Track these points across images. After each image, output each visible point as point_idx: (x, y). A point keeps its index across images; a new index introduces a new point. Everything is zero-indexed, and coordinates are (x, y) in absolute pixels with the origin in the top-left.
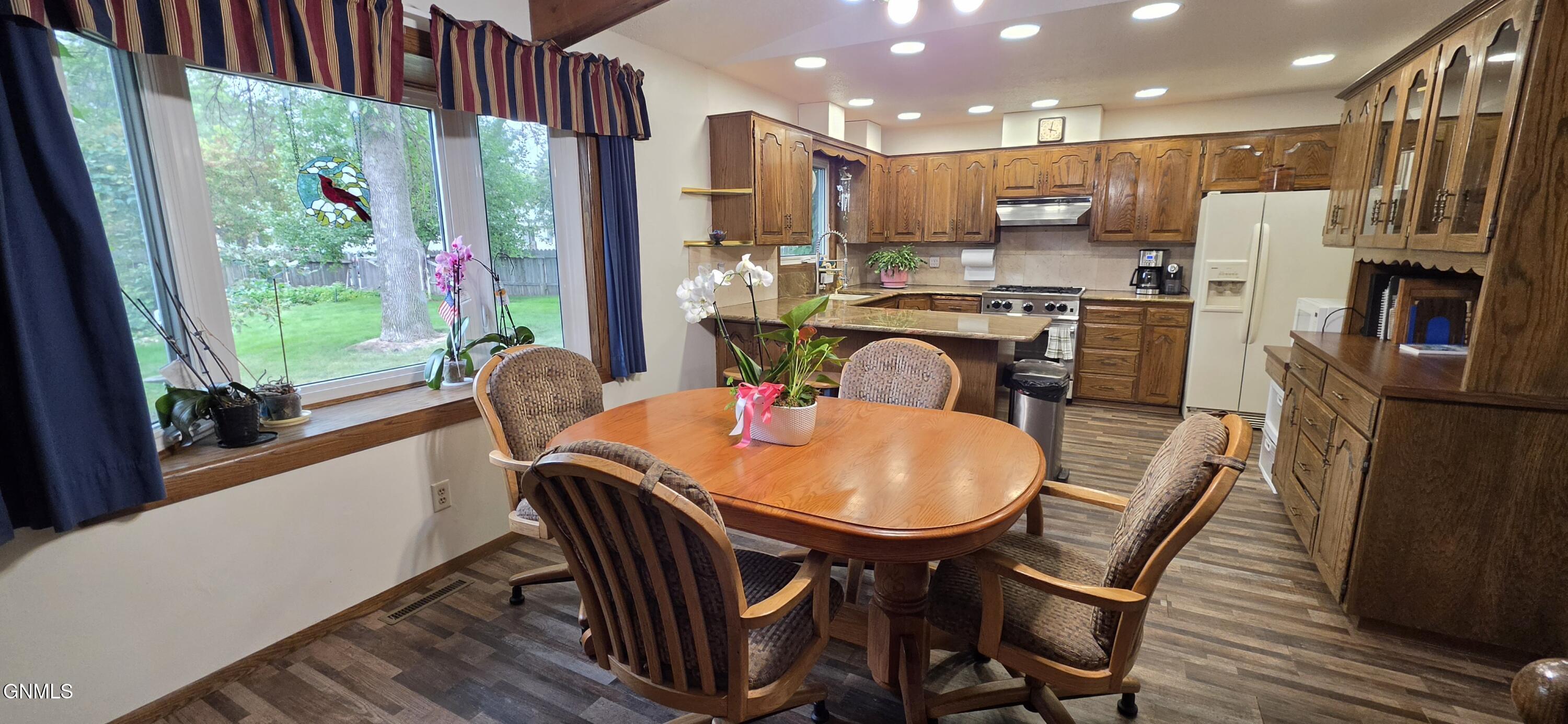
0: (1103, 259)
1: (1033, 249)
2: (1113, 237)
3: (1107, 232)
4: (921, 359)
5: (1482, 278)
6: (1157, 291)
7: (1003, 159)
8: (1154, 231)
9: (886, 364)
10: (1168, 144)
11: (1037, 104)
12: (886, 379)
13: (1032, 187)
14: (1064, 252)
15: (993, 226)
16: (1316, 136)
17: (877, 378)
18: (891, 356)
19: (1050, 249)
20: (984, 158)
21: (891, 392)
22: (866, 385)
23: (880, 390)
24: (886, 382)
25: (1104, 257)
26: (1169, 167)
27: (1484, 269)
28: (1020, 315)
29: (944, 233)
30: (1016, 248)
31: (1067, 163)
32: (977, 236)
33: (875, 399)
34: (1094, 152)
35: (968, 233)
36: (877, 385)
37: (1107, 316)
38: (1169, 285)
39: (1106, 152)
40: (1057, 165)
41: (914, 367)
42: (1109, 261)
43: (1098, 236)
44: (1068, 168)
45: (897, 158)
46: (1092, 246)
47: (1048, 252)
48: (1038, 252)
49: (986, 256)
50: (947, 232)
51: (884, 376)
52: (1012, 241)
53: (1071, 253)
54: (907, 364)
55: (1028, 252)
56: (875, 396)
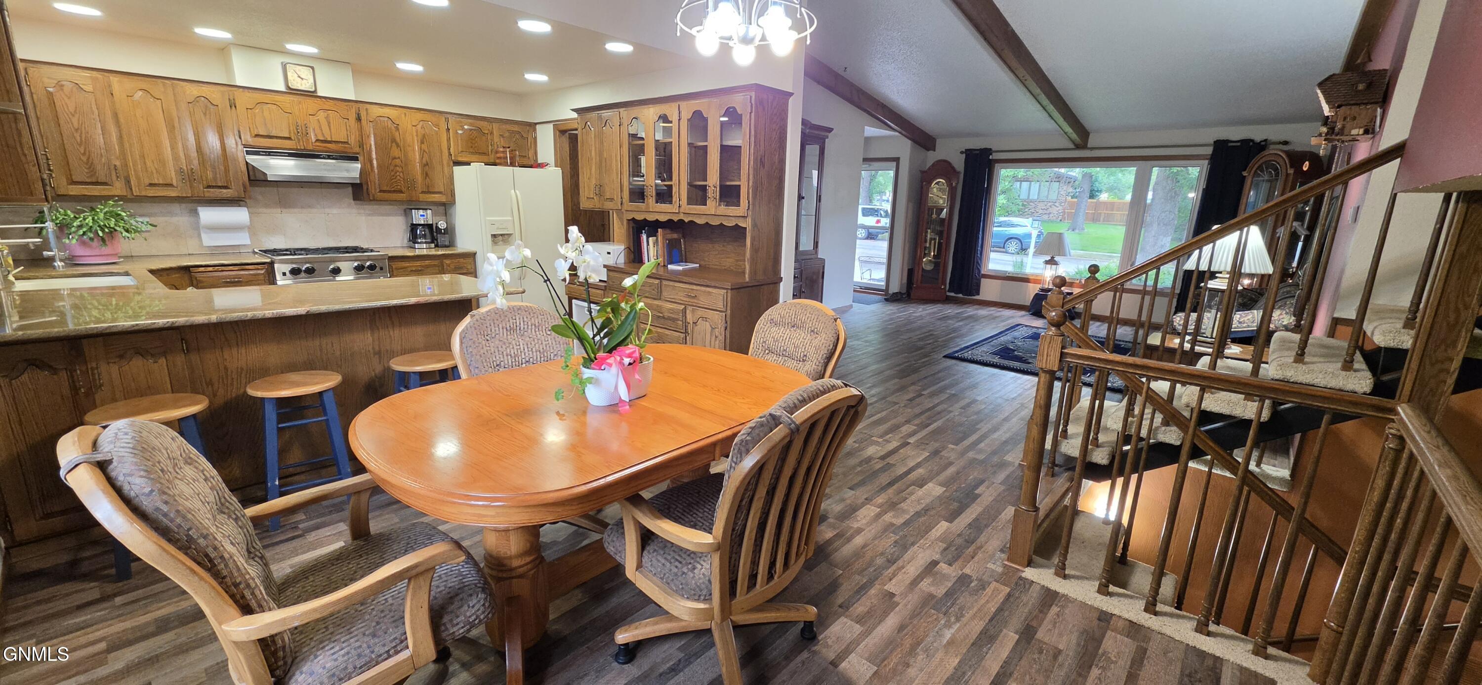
0: (370, 218)
1: (290, 207)
2: (386, 195)
3: (384, 191)
4: (540, 317)
5: (746, 228)
6: (433, 245)
7: (242, 100)
8: (423, 192)
9: (508, 328)
10: (420, 116)
11: (291, 47)
12: (514, 342)
13: (289, 138)
14: (327, 210)
15: (246, 178)
16: (516, 128)
17: (505, 344)
18: (511, 321)
19: (310, 207)
20: (215, 95)
21: (523, 354)
22: (497, 354)
23: (513, 355)
24: (515, 346)
25: (369, 215)
26: (424, 136)
27: (747, 224)
28: (351, 278)
29: (171, 185)
30: (267, 206)
31: (327, 118)
32: (225, 191)
33: (510, 364)
34: (353, 110)
35: (209, 187)
36: (508, 350)
37: (412, 271)
38: (441, 239)
39: (365, 113)
40: (316, 118)
41: (537, 325)
42: (377, 219)
43: (373, 196)
44: (329, 123)
45: (39, 65)
46: (355, 204)
47: (309, 210)
48: (296, 210)
49: (239, 215)
50: (175, 183)
51: (510, 340)
52: (260, 197)
53: (335, 211)
54: (530, 324)
55: (284, 210)
56: (510, 362)
